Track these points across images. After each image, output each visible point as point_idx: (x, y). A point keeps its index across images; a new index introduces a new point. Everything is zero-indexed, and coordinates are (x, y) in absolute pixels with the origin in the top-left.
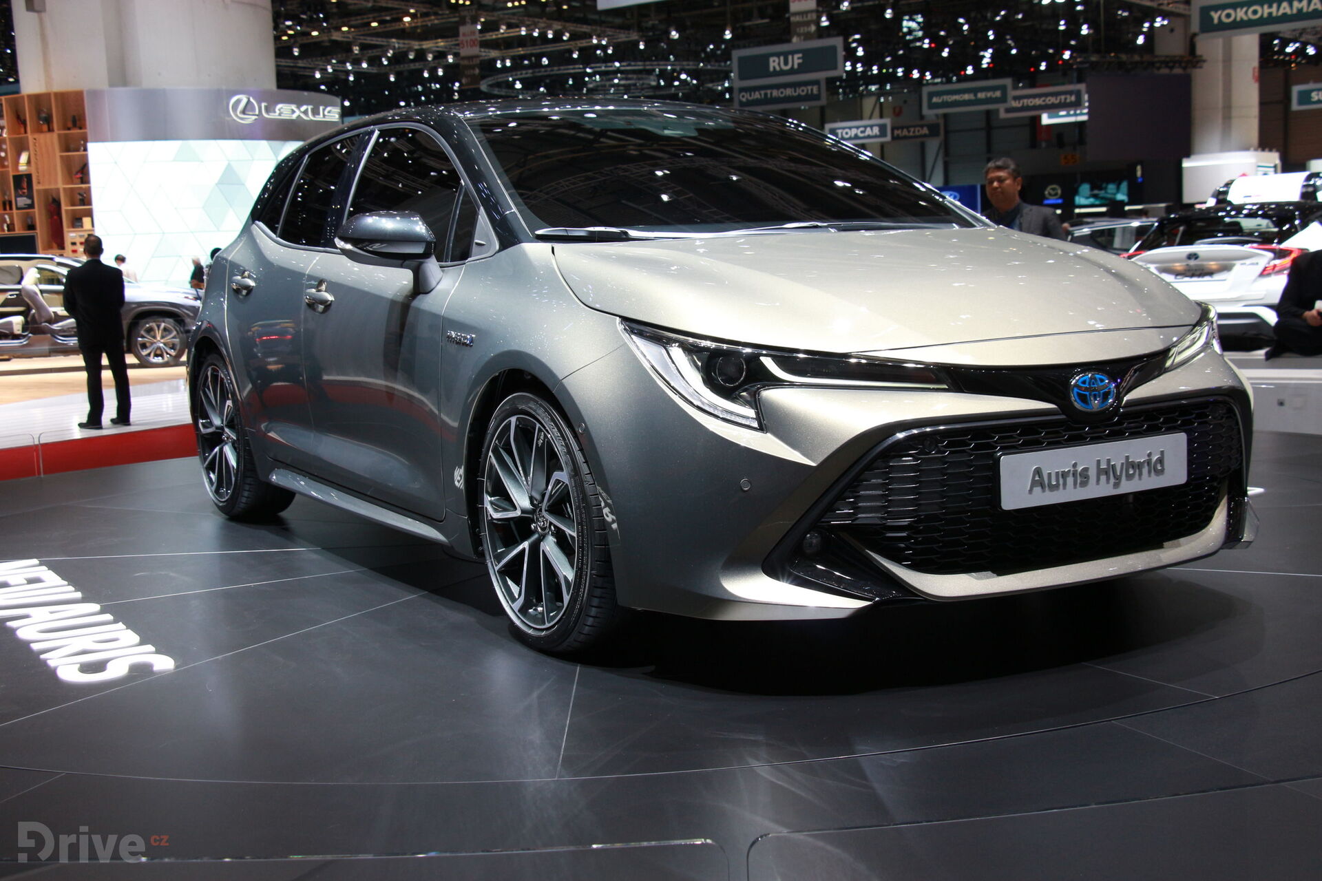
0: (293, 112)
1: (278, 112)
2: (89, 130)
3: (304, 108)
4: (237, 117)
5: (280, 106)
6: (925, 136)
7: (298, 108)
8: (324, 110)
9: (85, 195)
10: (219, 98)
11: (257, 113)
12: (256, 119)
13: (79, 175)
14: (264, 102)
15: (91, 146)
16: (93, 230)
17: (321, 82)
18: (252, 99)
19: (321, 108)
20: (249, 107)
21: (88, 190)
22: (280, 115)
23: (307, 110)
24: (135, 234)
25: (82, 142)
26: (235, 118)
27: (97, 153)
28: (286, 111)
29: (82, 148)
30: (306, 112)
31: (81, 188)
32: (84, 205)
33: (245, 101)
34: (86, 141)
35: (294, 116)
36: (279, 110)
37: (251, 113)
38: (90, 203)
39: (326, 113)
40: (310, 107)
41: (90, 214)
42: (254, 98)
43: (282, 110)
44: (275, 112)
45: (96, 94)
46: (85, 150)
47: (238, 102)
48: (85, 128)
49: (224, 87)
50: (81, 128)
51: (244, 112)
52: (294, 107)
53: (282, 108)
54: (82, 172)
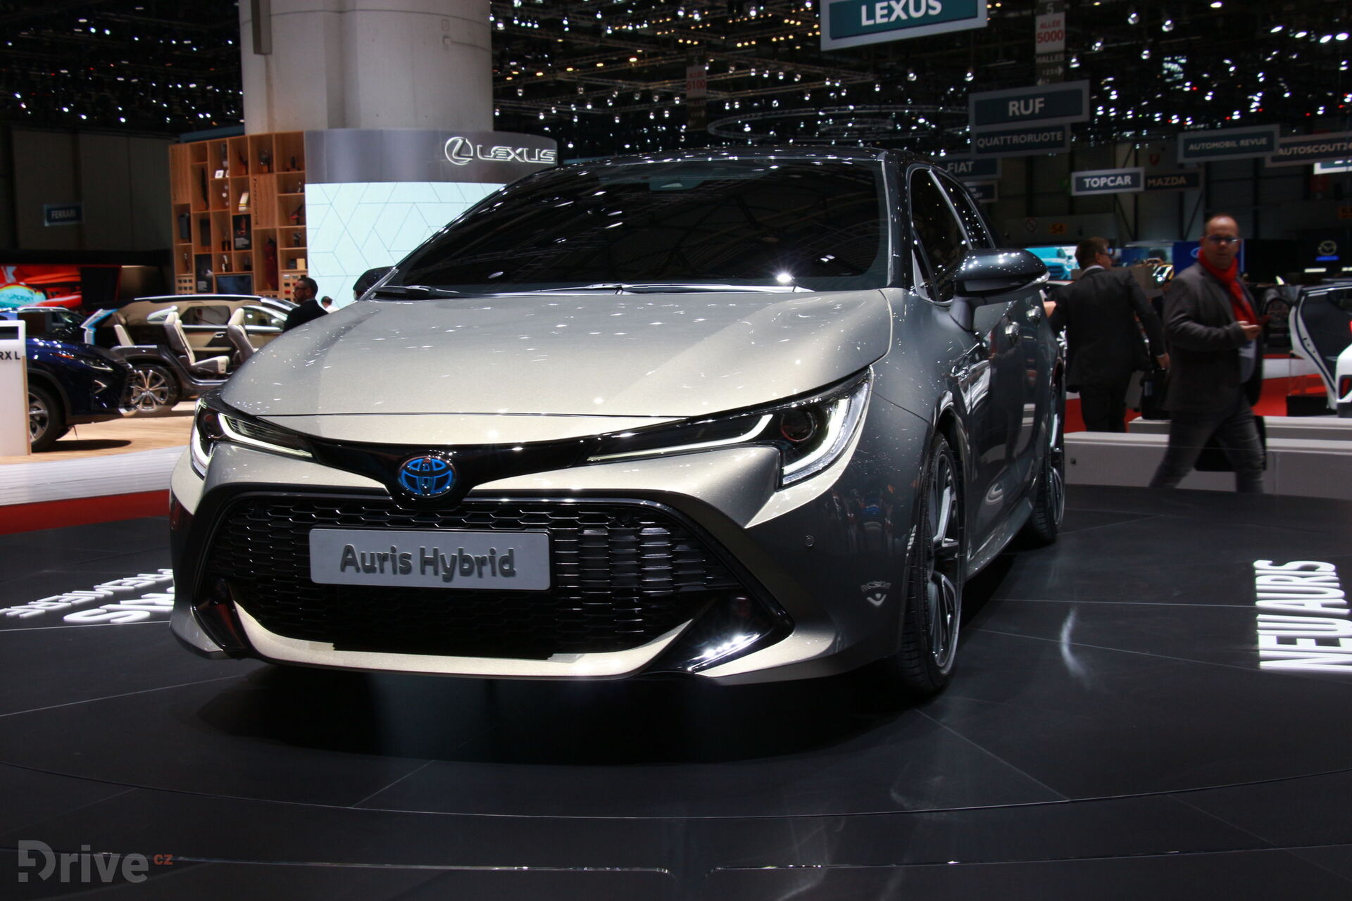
0: (509, 154)
1: (493, 154)
2: (307, 172)
3: (519, 151)
4: (451, 159)
5: (495, 148)
6: (1182, 186)
7: (514, 150)
8: (539, 152)
9: (299, 236)
10: (435, 139)
11: (472, 155)
12: (470, 161)
13: (296, 216)
14: (479, 144)
15: (309, 188)
16: (307, 272)
17: (545, 123)
18: (467, 141)
19: (537, 150)
20: (464, 149)
21: (304, 231)
22: (495, 157)
23: (522, 152)
24: (347, 276)
25: (300, 183)
26: (450, 160)
27: (314, 194)
28: (501, 153)
29: (300, 189)
30: (521, 155)
31: (297, 229)
32: (299, 246)
33: (460, 142)
34: (304, 183)
35: (509, 159)
36: (495, 152)
37: (467, 155)
38: (305, 244)
39: (541, 156)
40: (525, 150)
41: (304, 255)
42: (469, 140)
43: (497, 152)
44: (490, 154)
45: (316, 136)
46: (303, 191)
47: (454, 143)
48: (303, 169)
49: (440, 129)
50: (299, 169)
51: (458, 154)
52: (509, 149)
53: (497, 150)
54: (298, 213)
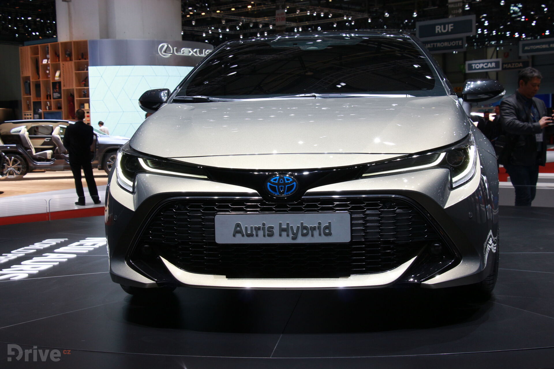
0: (190, 52)
1: (182, 52)
2: (89, 60)
3: (195, 50)
4: (162, 54)
5: (183, 49)
6: (521, 67)
7: (192, 50)
8: (205, 51)
9: (86, 92)
10: (153, 45)
11: (172, 52)
12: (171, 55)
13: (84, 82)
14: (175, 47)
15: (90, 68)
16: (89, 110)
17: (206, 38)
18: (169, 46)
19: (204, 50)
20: (168, 49)
21: (88, 90)
22: (183, 53)
23: (197, 51)
24: (110, 112)
25: (86, 66)
26: (161, 54)
27: (93, 71)
28: (186, 51)
29: (86, 69)
30: (196, 52)
31: (84, 89)
32: (85, 97)
33: (166, 46)
34: (88, 66)
35: (190, 54)
36: (183, 51)
37: (169, 52)
38: (88, 96)
40: (198, 50)
41: (88, 102)
42: (170, 45)
43: (184, 51)
44: (181, 52)
45: (94, 42)
46: (87, 70)
47: (163, 46)
48: (88, 59)
49: (156, 39)
50: (85, 59)
51: (165, 52)
52: (190, 50)
53: (184, 50)
54: (84, 81)
